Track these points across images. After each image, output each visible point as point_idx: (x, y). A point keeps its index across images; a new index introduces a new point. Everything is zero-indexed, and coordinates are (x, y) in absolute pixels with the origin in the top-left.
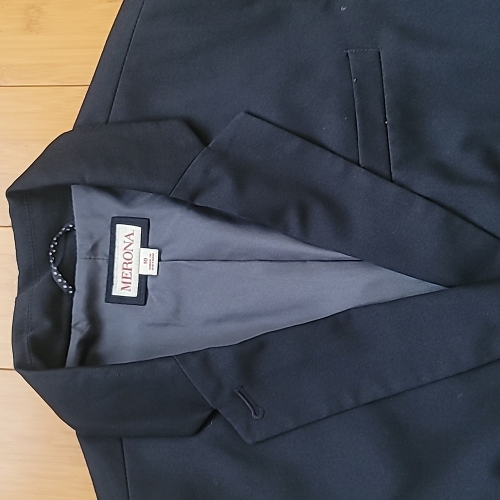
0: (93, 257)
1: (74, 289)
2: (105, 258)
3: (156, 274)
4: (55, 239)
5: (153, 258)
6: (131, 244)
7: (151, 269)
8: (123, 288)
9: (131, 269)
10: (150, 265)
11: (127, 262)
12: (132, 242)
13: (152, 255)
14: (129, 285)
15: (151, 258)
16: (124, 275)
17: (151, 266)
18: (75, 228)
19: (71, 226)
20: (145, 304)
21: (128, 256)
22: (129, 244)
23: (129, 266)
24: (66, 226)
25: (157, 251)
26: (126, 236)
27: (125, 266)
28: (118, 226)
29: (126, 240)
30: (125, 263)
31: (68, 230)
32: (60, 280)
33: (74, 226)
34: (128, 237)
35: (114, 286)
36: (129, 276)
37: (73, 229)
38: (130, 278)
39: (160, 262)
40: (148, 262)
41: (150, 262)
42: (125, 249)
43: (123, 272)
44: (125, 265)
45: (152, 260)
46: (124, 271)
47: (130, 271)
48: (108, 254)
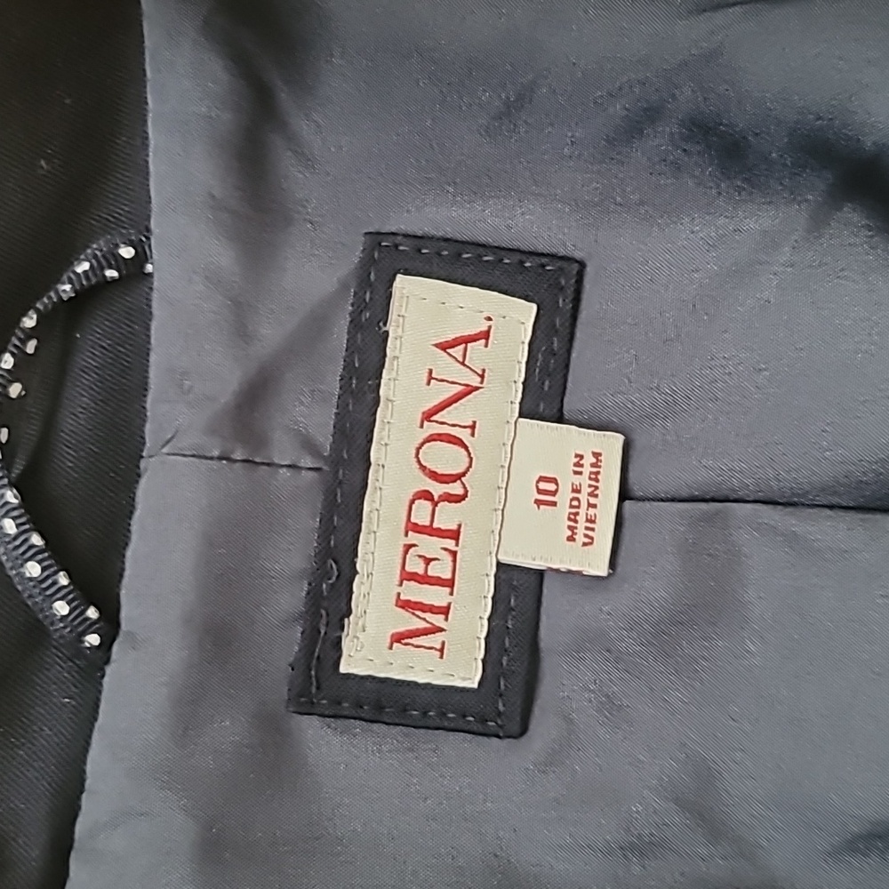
0: (238, 455)
1: (110, 626)
2: (307, 462)
3: (603, 570)
4: (29, 322)
5: (595, 477)
6: (470, 390)
7: (580, 538)
8: (399, 638)
9: (455, 535)
10: (573, 518)
11: (437, 489)
12: (475, 381)
13: (589, 459)
14: (438, 620)
15: (584, 481)
16: (416, 566)
17: (582, 524)
18: (149, 268)
19: (127, 252)
20: (524, 730)
21: (445, 458)
22: (458, 389)
23: (447, 517)
24: (98, 246)
25: (619, 439)
26: (444, 347)
27: (422, 513)
28: (403, 284)
29: (446, 366)
30: (426, 495)
31: (111, 273)
32: (33, 569)
33: (142, 257)
34: (457, 351)
35: (351, 623)
36: (441, 570)
37: (135, 272)
38: (450, 584)
39: (627, 504)
40: (564, 497)
41: (575, 504)
42: (428, 416)
43: (408, 547)
44: (423, 507)
45: (586, 490)
46: (414, 537)
47: (450, 544)
48: (324, 438)
